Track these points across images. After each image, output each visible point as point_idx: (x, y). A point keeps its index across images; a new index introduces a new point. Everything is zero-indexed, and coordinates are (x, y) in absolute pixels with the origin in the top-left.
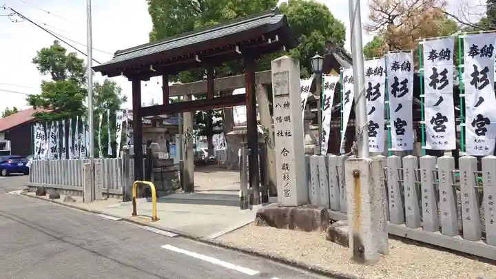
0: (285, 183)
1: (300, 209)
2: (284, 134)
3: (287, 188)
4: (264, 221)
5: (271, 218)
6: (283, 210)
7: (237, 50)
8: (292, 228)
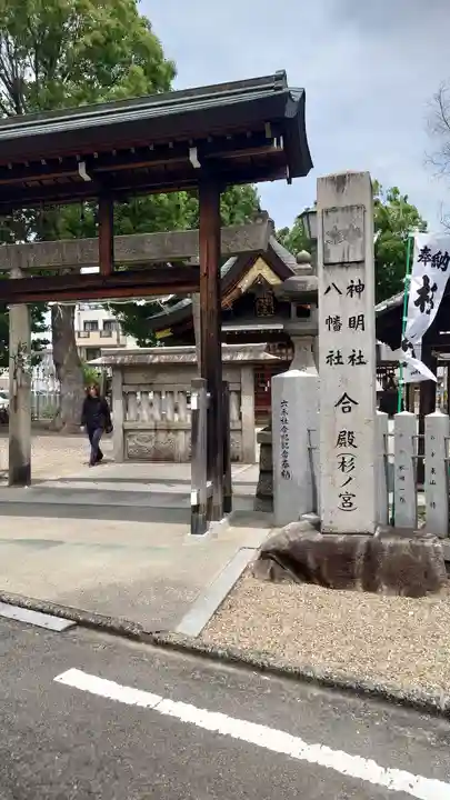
0: (343, 477)
1: (388, 542)
2: (345, 359)
3: (349, 488)
4: (288, 571)
5: (311, 563)
6: (344, 544)
7: (193, 158)
8: (370, 587)
